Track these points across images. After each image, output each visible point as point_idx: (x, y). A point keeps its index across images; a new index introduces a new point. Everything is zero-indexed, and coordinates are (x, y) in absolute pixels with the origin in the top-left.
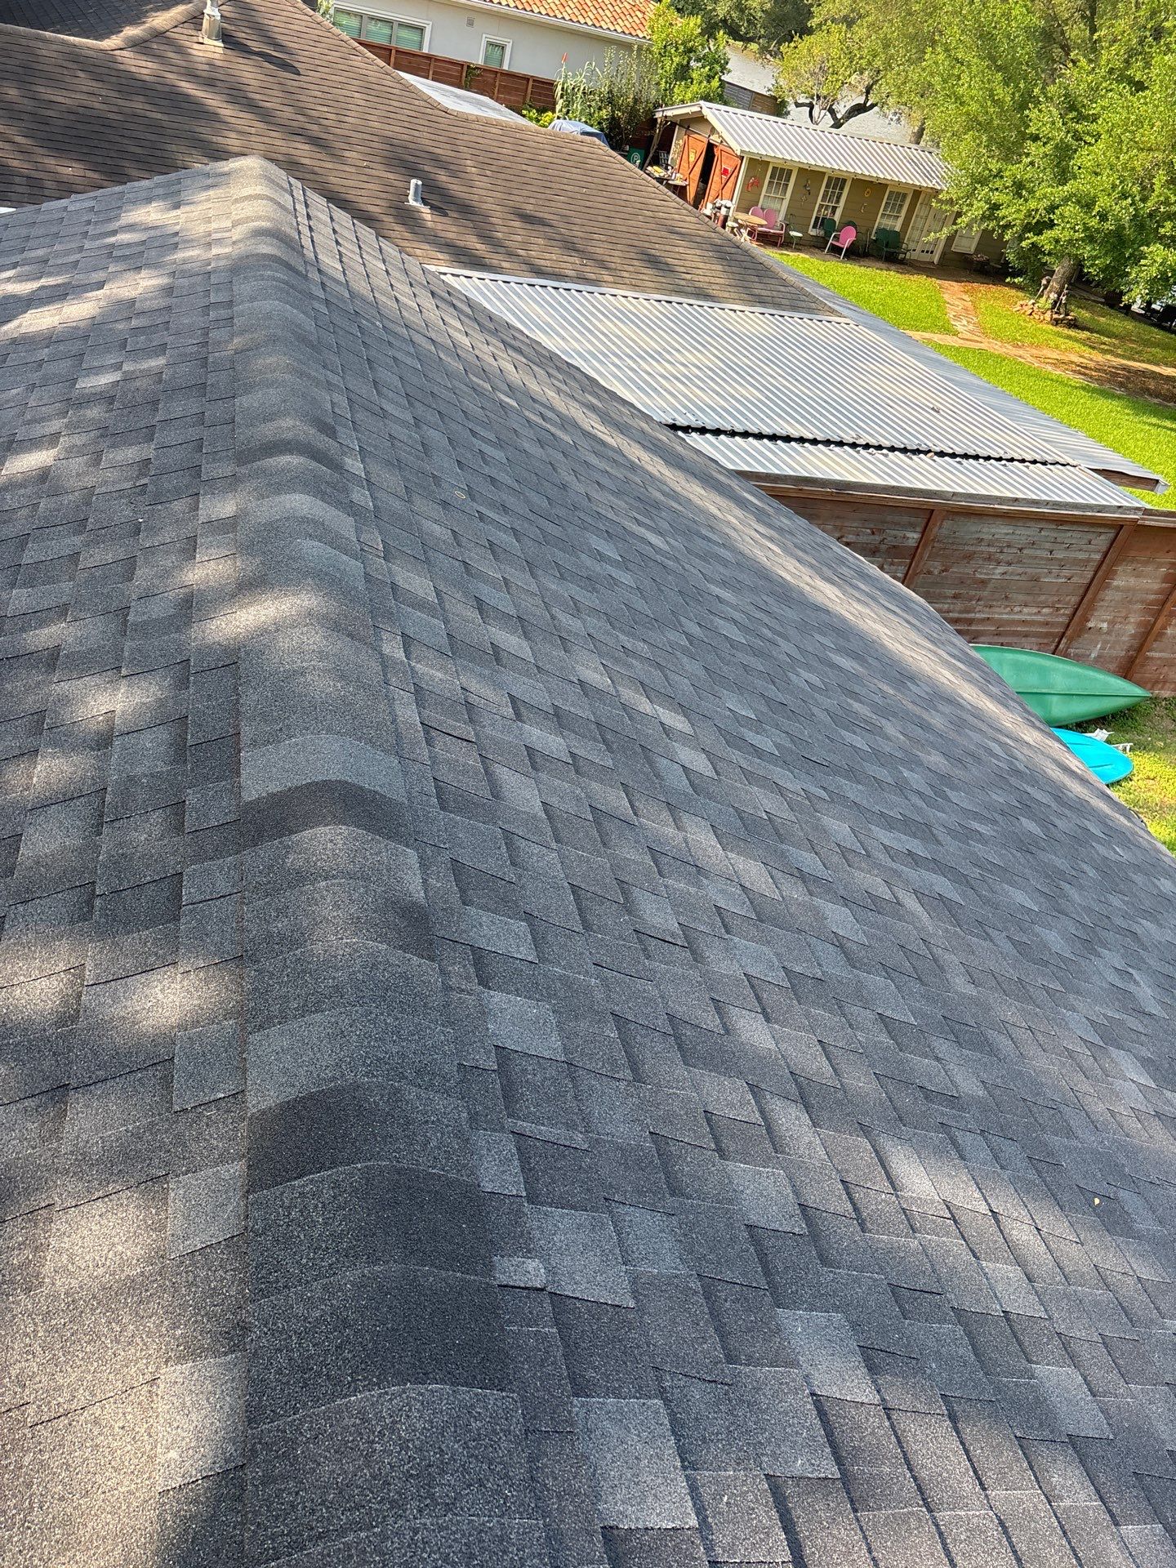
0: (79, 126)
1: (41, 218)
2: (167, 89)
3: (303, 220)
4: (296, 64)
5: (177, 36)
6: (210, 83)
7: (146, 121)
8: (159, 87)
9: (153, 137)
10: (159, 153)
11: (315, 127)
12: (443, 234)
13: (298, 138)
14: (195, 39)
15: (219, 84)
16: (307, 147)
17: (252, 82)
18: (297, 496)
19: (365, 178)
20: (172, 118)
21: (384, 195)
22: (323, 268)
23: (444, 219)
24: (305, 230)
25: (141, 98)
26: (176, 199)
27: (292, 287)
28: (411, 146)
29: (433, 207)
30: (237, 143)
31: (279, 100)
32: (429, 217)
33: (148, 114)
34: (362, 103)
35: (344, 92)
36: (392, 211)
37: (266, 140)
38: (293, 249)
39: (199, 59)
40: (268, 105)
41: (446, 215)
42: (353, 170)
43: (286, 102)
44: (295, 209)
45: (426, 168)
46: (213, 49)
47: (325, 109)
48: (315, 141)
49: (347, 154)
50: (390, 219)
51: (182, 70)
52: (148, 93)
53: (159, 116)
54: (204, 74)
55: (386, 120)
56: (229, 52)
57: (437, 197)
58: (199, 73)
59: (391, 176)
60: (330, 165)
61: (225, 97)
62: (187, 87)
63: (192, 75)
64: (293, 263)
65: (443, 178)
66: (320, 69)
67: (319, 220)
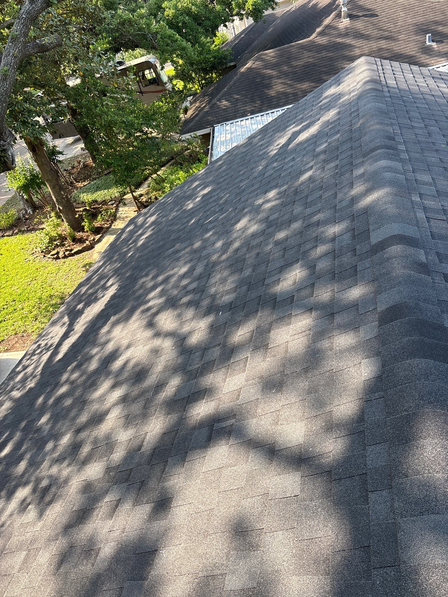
0: (306, 69)
1: (300, 105)
2: (332, 43)
3: (381, 72)
4: (376, 13)
5: (333, 24)
6: (346, 35)
7: (327, 58)
8: (329, 44)
9: (330, 62)
10: (332, 67)
11: (386, 33)
12: (443, 50)
13: (379, 40)
14: (340, 22)
15: (349, 33)
16: (384, 41)
17: (361, 27)
18: (382, 161)
19: (408, 43)
20: (335, 53)
21: (415, 46)
22: (388, 85)
23: (443, 44)
24: (382, 75)
25: (324, 51)
26: (339, 82)
27: (378, 96)
28: (425, 22)
29: (437, 42)
30: (358, 51)
31: (372, 29)
32: (436, 46)
33: (327, 55)
34: (404, 15)
35: (396, 15)
36: (420, 50)
37: (368, 46)
38: (378, 83)
39: (342, 28)
40: (367, 33)
41: (443, 42)
42: (403, 42)
43: (374, 28)
44: (378, 69)
45: (433, 28)
46: (346, 22)
47: (389, 24)
48: (387, 38)
49: (400, 37)
50: (420, 53)
51: (337, 35)
52: (326, 48)
53: (331, 54)
54: (344, 33)
55: (414, 17)
56: (351, 20)
57: (439, 37)
58: (342, 33)
59: (418, 37)
60: (393, 44)
61: (352, 37)
62: (339, 40)
63: (340, 35)
64: (377, 88)
65: (440, 28)
66: (385, 10)
67: (387, 69)
